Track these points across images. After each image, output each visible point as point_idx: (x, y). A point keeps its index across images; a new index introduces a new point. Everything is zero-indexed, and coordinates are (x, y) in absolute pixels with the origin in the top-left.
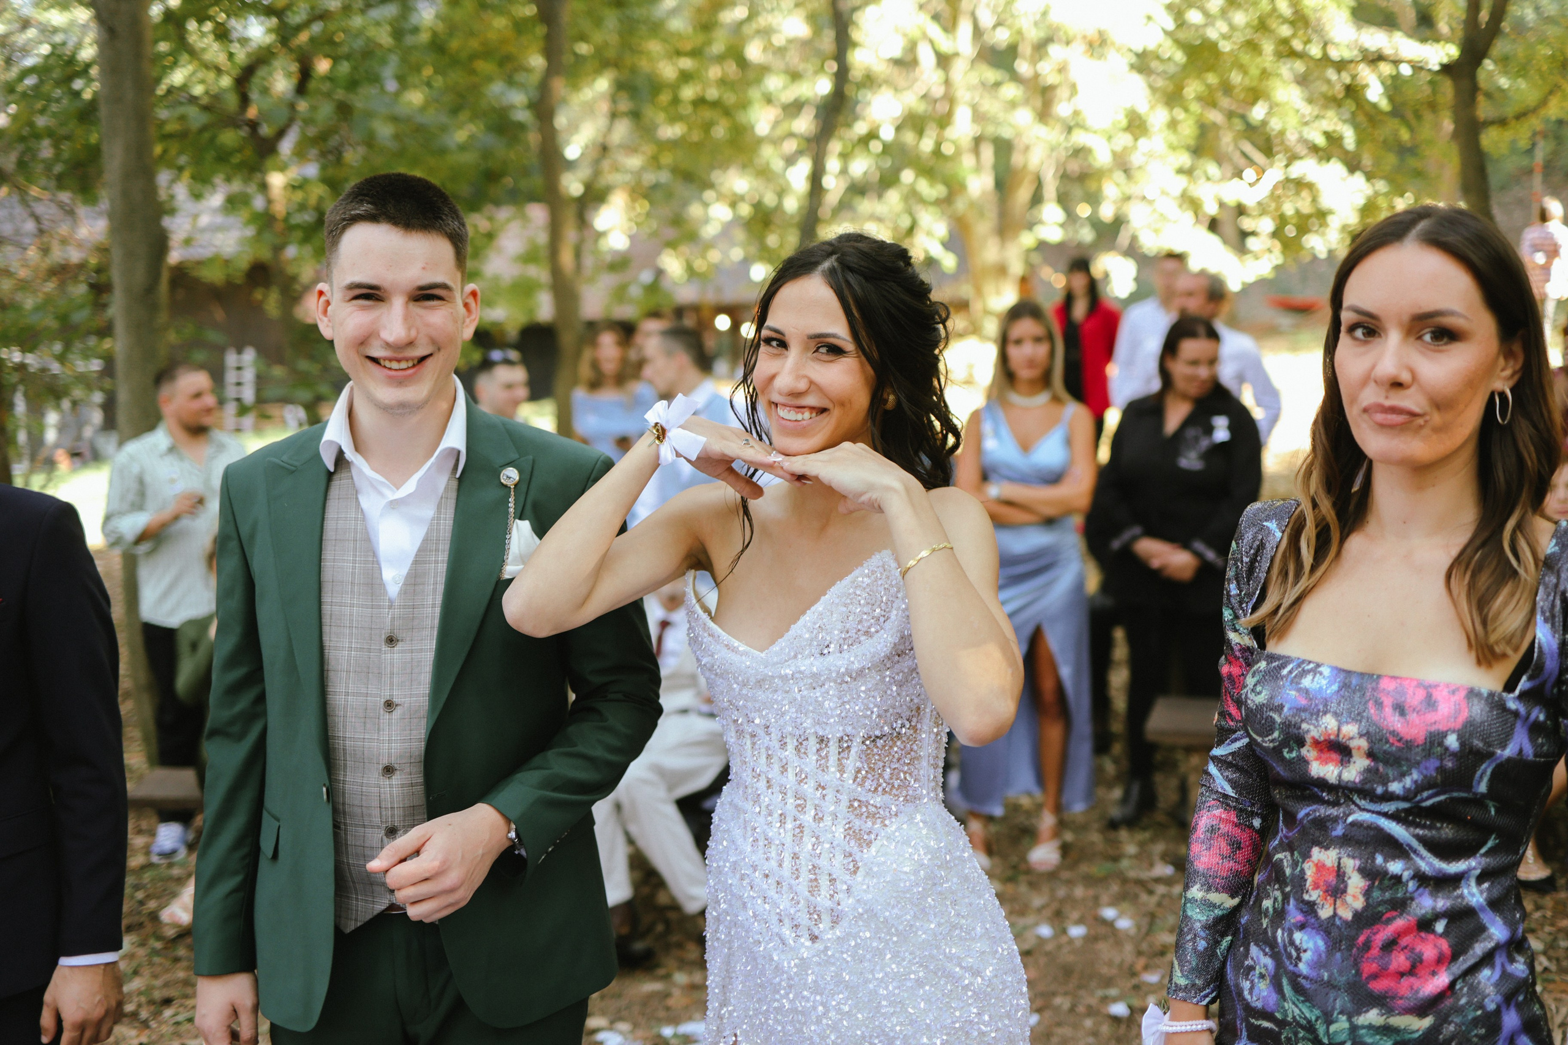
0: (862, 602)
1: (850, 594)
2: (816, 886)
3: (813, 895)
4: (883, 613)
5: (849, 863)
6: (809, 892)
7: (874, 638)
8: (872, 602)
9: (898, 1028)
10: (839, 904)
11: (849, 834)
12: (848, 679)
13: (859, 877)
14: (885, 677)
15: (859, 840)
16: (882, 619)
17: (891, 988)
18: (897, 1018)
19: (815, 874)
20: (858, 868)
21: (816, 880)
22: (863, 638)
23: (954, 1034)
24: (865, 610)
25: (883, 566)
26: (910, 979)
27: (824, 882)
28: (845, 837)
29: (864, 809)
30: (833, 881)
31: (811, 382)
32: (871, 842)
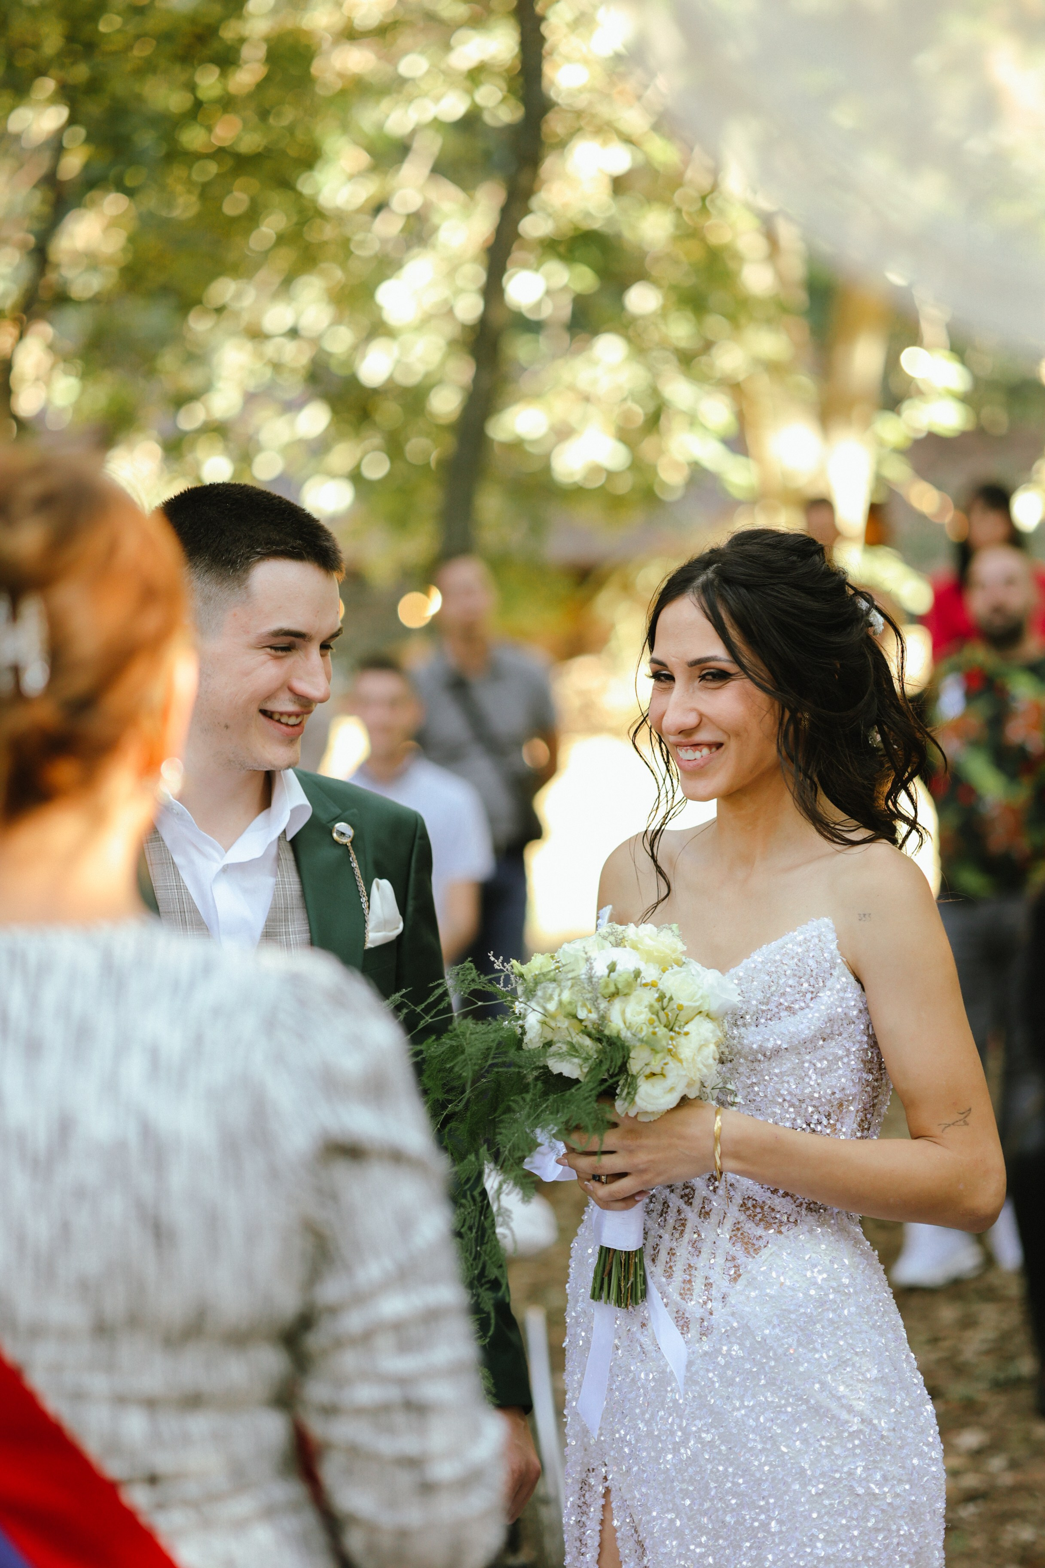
0: (788, 972)
1: (775, 961)
2: (689, 1289)
3: (684, 1299)
4: (811, 989)
5: (729, 1268)
6: (681, 1294)
7: (797, 1018)
8: (799, 974)
9: (766, 1468)
10: (711, 1314)
11: (735, 1235)
12: (760, 1057)
13: (739, 1286)
14: (804, 1062)
15: (746, 1243)
16: (809, 996)
17: (762, 1420)
18: (767, 1456)
19: (690, 1275)
20: (740, 1275)
21: (690, 1281)
22: (783, 1014)
23: (834, 1485)
24: (791, 982)
25: (819, 937)
26: (786, 1412)
27: (698, 1285)
28: (731, 1237)
29: (758, 1210)
30: (708, 1285)
31: (701, 716)
32: (760, 1248)
